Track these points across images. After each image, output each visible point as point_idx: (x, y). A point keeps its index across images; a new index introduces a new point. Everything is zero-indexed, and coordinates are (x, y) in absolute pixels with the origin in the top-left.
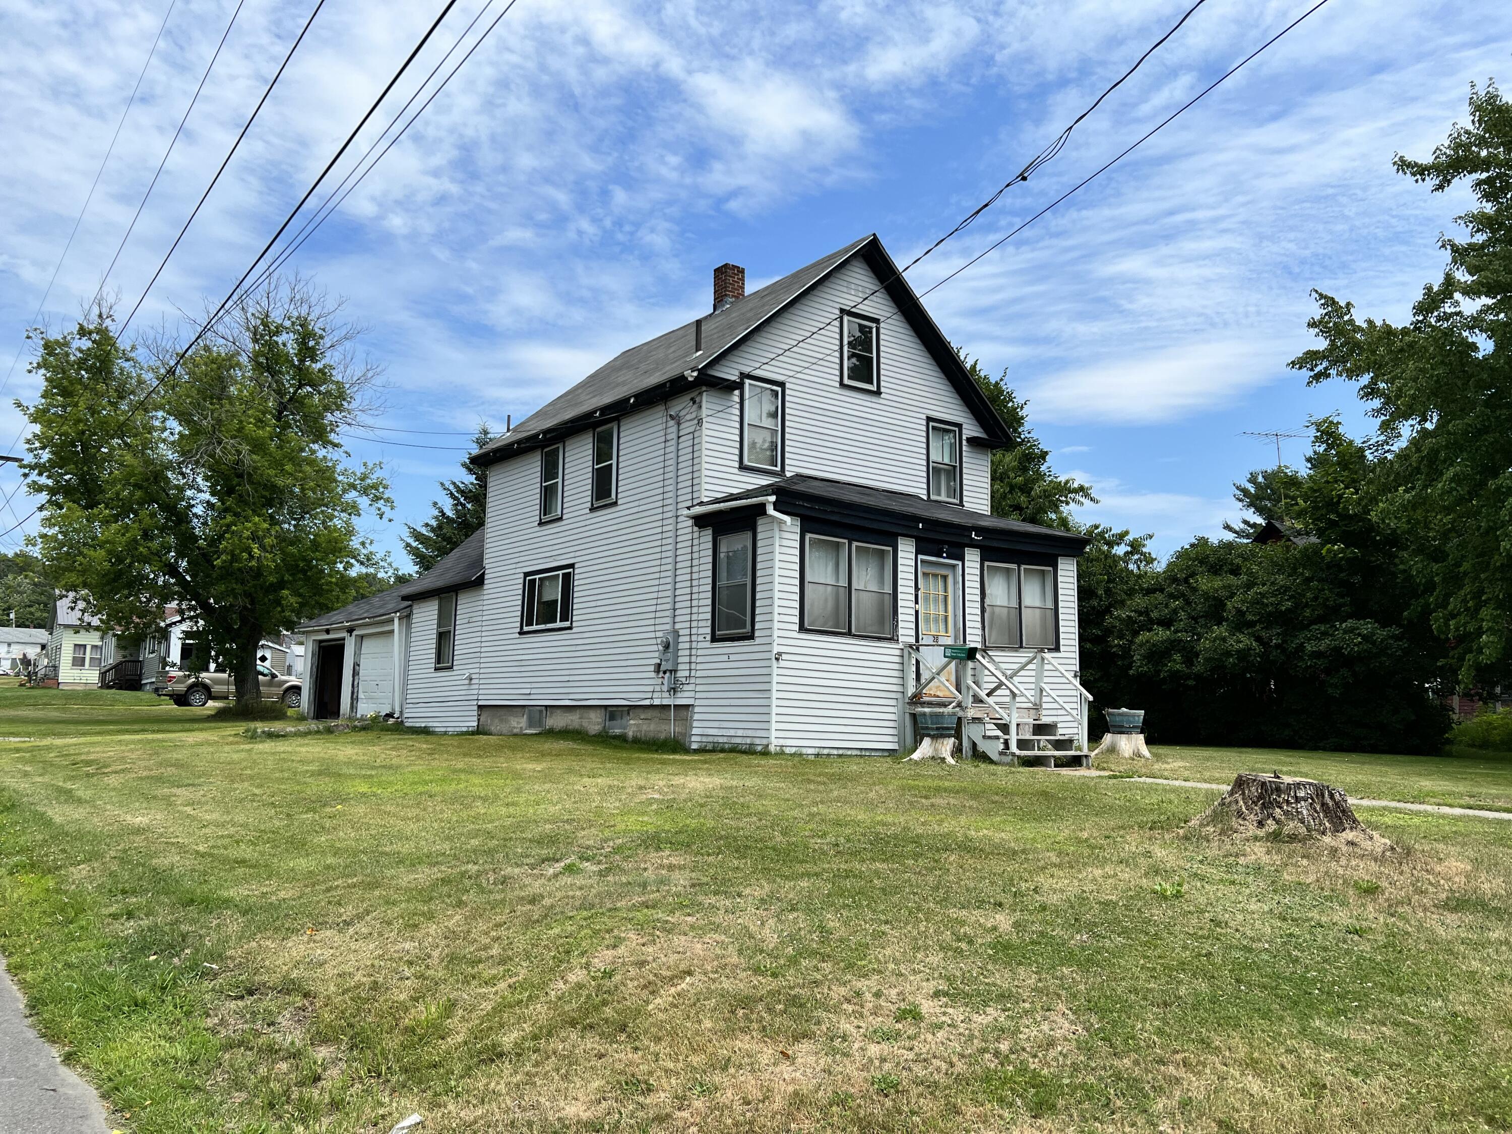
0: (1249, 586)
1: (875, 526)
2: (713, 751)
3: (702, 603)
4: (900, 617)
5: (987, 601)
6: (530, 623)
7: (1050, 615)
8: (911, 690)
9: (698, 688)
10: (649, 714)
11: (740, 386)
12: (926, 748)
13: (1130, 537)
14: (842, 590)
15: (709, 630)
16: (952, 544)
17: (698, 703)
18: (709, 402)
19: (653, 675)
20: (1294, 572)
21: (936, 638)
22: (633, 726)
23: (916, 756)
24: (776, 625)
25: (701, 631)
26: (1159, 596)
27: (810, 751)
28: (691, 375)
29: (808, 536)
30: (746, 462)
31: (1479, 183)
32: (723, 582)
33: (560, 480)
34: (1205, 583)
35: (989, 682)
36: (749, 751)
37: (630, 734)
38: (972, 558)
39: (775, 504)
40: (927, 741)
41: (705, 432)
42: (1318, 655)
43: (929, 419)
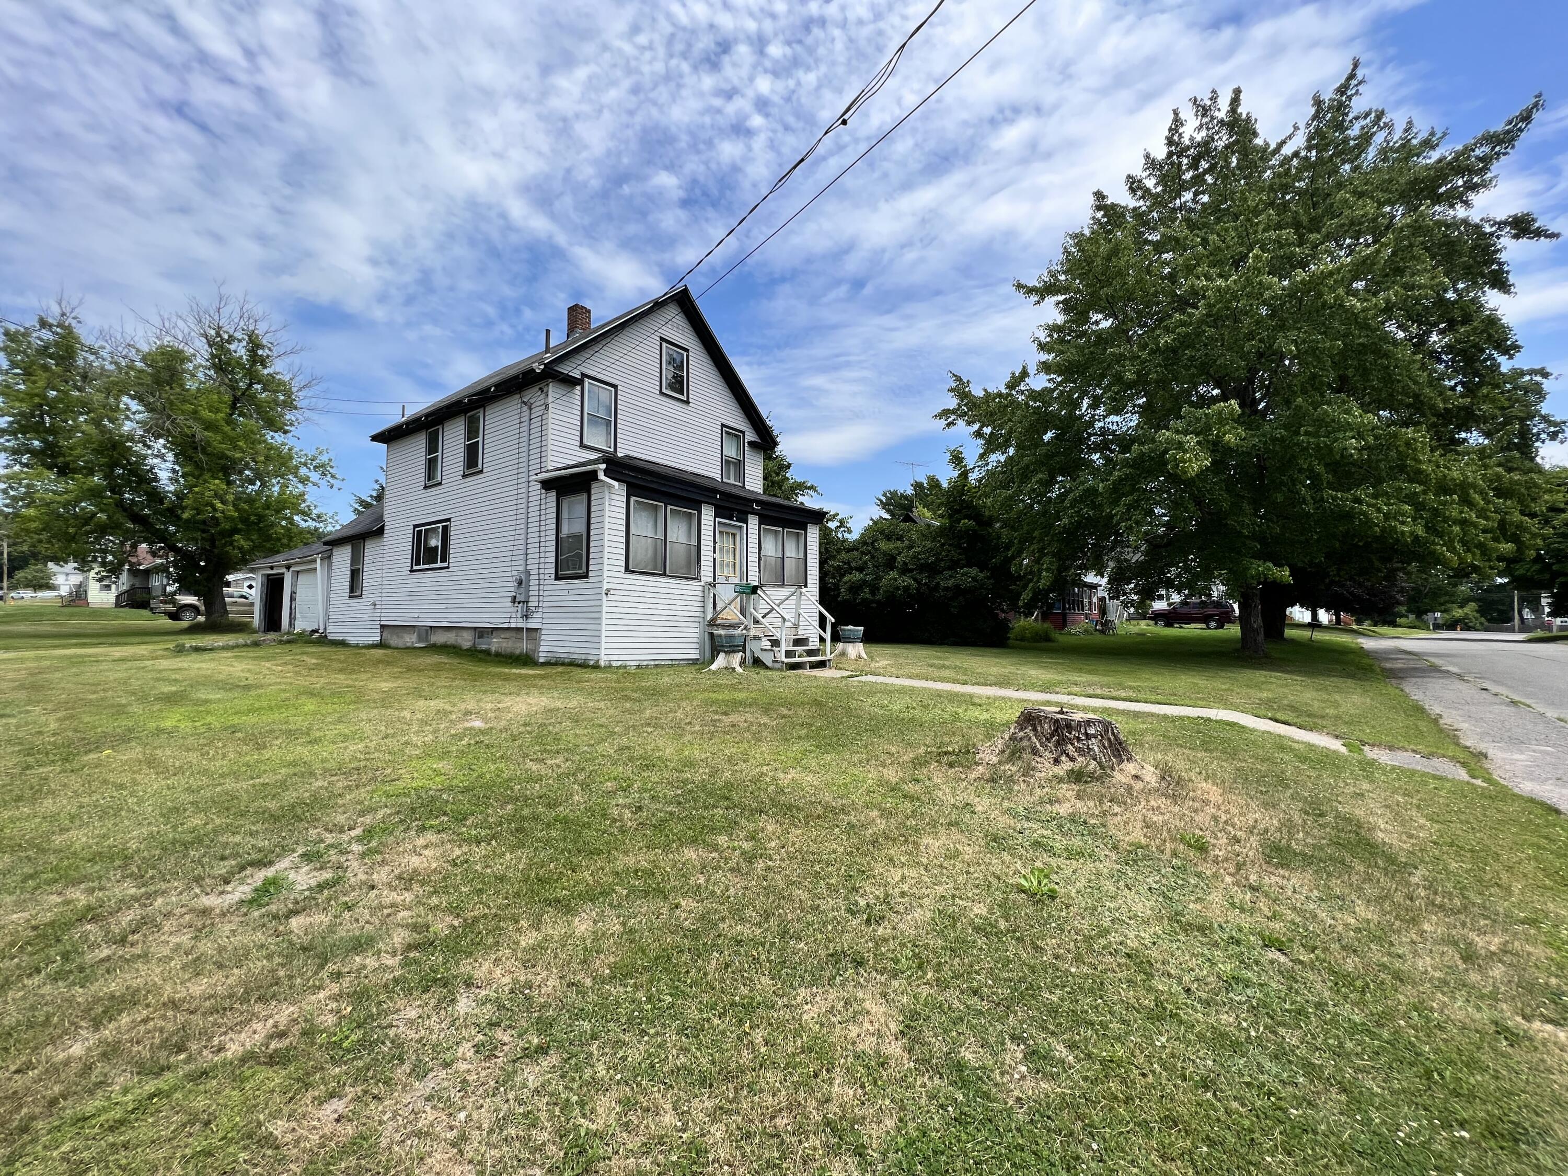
0: (910, 547)
1: (684, 494)
2: (556, 664)
3: (548, 549)
4: (703, 563)
5: (762, 553)
6: (418, 564)
7: (802, 563)
8: (709, 616)
9: (545, 615)
10: (507, 635)
11: (580, 382)
12: (721, 661)
13: (839, 517)
14: (659, 542)
15: (553, 571)
16: (740, 512)
17: (544, 627)
18: (554, 391)
19: (510, 604)
20: (934, 540)
21: (727, 578)
22: (495, 644)
23: (714, 667)
24: (606, 567)
25: (547, 571)
26: (855, 553)
27: (632, 663)
28: (539, 368)
29: (633, 499)
30: (585, 442)
31: (1058, 303)
32: (565, 531)
33: (440, 453)
34: (883, 545)
35: (763, 608)
36: (584, 665)
37: (493, 649)
38: (753, 521)
39: (605, 471)
40: (722, 655)
41: (551, 415)
42: (947, 589)
43: (723, 425)
